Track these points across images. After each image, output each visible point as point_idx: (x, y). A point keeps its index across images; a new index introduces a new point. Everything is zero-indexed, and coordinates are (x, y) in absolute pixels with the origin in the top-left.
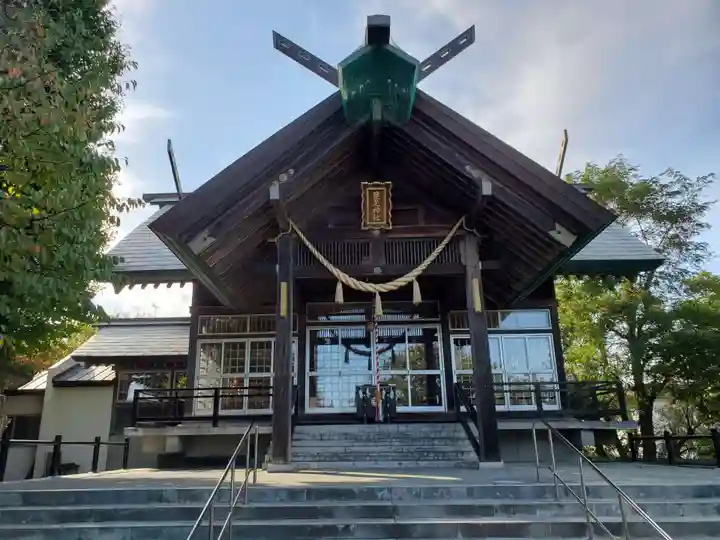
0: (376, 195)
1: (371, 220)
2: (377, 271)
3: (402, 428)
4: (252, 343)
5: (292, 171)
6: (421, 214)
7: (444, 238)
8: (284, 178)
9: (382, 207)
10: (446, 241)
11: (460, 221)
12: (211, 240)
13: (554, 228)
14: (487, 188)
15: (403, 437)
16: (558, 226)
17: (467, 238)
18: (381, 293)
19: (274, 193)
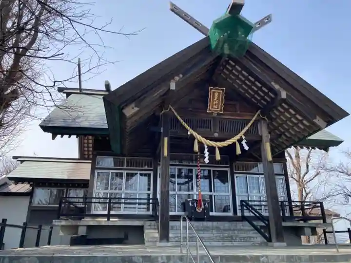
0: (216, 95)
1: (212, 108)
2: (216, 135)
3: (215, 223)
4: (127, 173)
5: (181, 76)
6: (238, 107)
7: (250, 120)
8: (177, 78)
9: (219, 102)
10: (251, 122)
11: (258, 112)
12: (136, 109)
13: (316, 119)
14: (284, 95)
15: (218, 229)
16: (318, 117)
17: (262, 122)
18: (218, 147)
19: (173, 86)
